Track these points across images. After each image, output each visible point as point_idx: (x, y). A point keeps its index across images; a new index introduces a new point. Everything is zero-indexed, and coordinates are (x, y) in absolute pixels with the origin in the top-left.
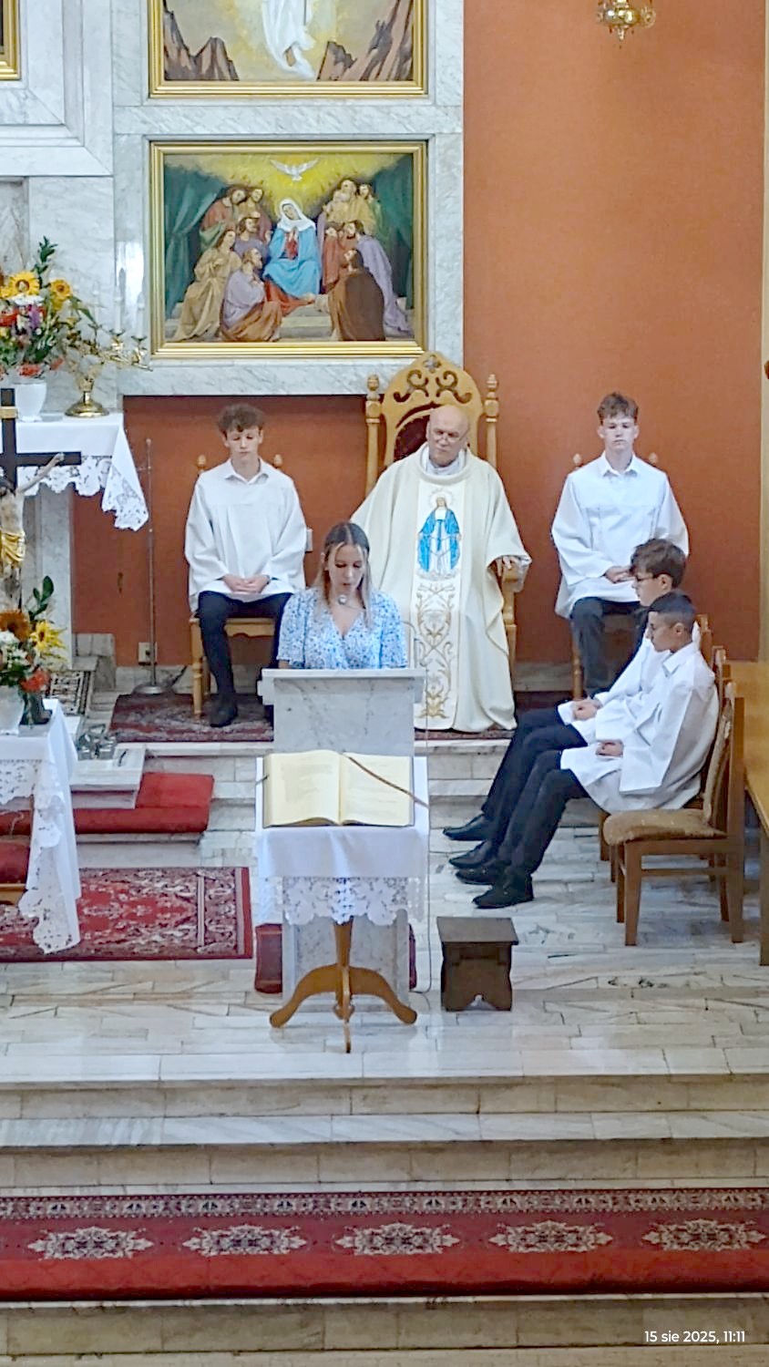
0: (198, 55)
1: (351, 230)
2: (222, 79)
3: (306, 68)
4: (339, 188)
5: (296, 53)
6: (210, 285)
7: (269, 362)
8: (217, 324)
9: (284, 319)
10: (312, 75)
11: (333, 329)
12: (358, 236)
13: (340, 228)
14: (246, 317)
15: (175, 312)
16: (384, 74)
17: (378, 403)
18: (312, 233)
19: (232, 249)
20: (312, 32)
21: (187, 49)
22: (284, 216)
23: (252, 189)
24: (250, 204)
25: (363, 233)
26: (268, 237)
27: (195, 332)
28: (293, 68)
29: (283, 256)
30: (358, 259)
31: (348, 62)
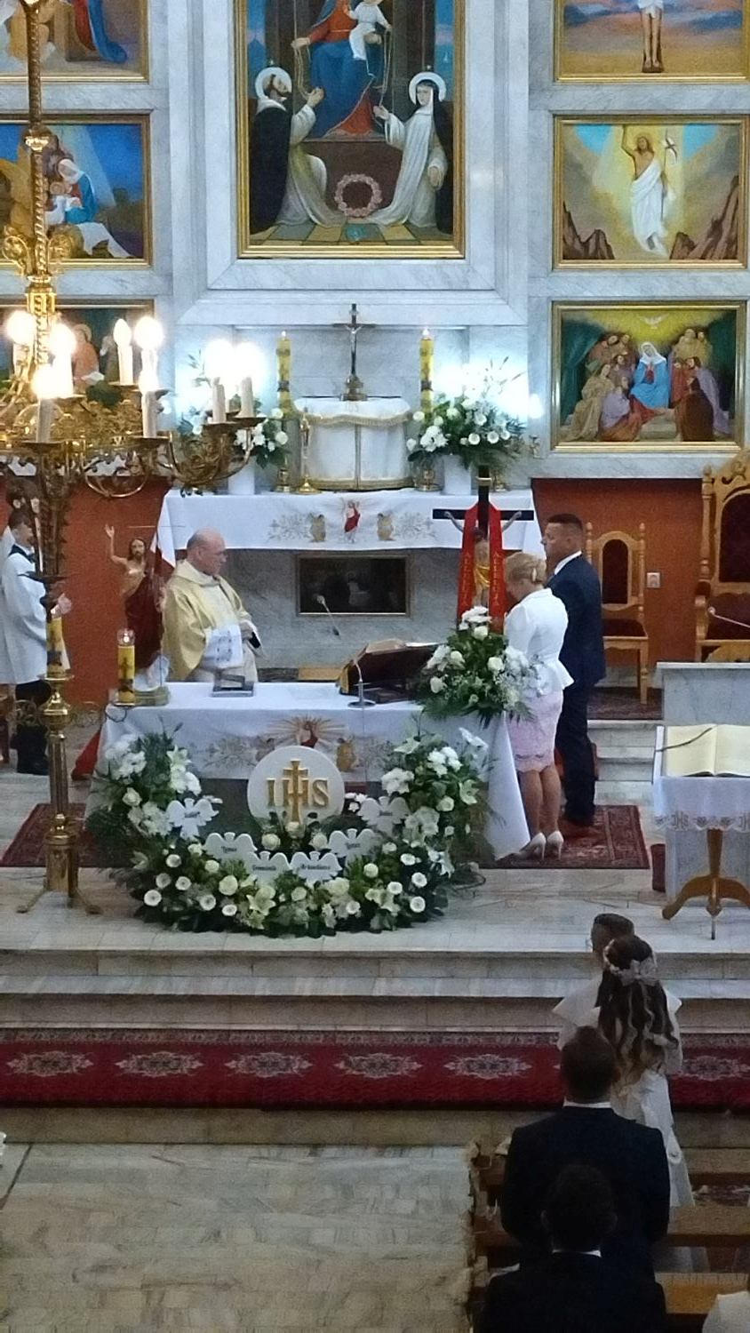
0: (588, 240)
1: (692, 363)
2: (603, 258)
3: (661, 250)
4: (683, 335)
5: (655, 240)
6: (591, 402)
7: (633, 456)
8: (597, 429)
9: (644, 426)
10: (667, 255)
11: (677, 432)
12: (696, 368)
13: (684, 362)
14: (617, 424)
15: (567, 421)
16: (716, 255)
17: (710, 485)
18: (664, 365)
19: (607, 377)
20: (666, 226)
21: (578, 237)
22: (644, 354)
23: (624, 334)
24: (621, 345)
25: (699, 366)
26: (633, 368)
27: (582, 434)
28: (653, 251)
29: (643, 382)
30: (696, 384)
31: (691, 246)
